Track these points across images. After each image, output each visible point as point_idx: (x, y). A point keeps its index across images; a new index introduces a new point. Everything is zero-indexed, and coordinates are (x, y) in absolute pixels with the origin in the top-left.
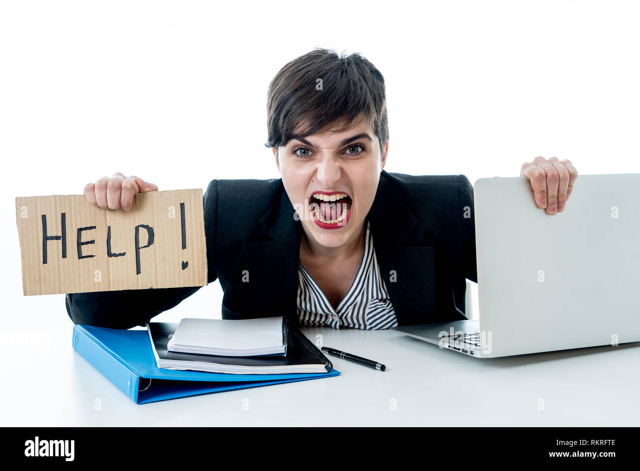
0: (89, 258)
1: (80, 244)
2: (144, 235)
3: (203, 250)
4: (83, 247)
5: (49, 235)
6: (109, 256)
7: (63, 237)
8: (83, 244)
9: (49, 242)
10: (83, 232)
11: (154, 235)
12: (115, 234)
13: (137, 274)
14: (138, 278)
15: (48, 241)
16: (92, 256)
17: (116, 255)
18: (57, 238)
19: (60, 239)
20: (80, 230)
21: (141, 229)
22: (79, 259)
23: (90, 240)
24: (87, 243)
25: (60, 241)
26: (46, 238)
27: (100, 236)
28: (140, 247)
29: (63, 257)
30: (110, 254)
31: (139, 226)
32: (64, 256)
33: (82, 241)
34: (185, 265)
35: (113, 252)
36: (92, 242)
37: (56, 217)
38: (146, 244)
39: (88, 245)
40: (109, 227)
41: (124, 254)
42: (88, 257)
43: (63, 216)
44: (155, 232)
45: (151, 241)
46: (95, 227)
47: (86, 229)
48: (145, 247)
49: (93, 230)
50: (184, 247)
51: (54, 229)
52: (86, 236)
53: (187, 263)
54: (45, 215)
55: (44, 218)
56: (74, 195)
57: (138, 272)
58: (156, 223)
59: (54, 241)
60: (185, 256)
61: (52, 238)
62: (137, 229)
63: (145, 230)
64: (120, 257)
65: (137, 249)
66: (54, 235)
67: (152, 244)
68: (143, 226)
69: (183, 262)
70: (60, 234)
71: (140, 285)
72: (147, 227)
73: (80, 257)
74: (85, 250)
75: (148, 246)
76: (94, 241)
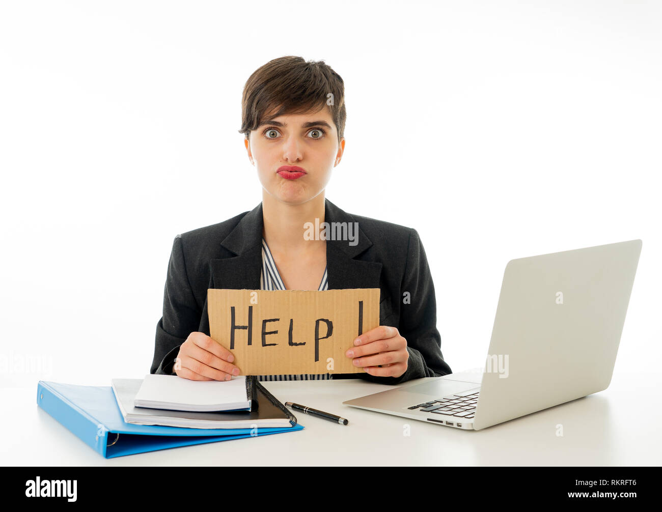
0: (271, 346)
1: (264, 334)
2: (323, 328)
4: (267, 336)
5: (236, 324)
7: (250, 328)
8: (267, 333)
9: (236, 331)
10: (268, 324)
11: (333, 327)
12: (297, 326)
13: (316, 361)
14: (316, 365)
15: (235, 330)
16: (275, 345)
17: (296, 344)
18: (244, 328)
19: (246, 329)
20: (265, 322)
21: (320, 322)
23: (273, 330)
24: (271, 333)
25: (247, 331)
26: (234, 327)
28: (319, 338)
29: (248, 345)
30: (291, 344)
31: (319, 320)
32: (250, 343)
33: (266, 331)
35: (294, 341)
36: (276, 332)
37: (244, 309)
38: (326, 336)
39: (272, 335)
40: (292, 320)
41: (304, 344)
42: (271, 344)
43: (251, 308)
44: (334, 325)
45: (330, 333)
46: (279, 319)
47: (270, 321)
48: (323, 338)
49: (277, 321)
51: (241, 320)
52: (270, 327)
54: (234, 307)
55: (233, 309)
57: (317, 359)
58: (335, 317)
59: (241, 330)
61: (239, 328)
62: (317, 322)
63: (325, 324)
64: (300, 346)
65: (317, 339)
66: (241, 325)
67: (331, 335)
68: (323, 320)
70: (247, 324)
71: (317, 371)
72: (327, 321)
73: (264, 345)
74: (269, 339)
75: (327, 337)
76: (277, 331)
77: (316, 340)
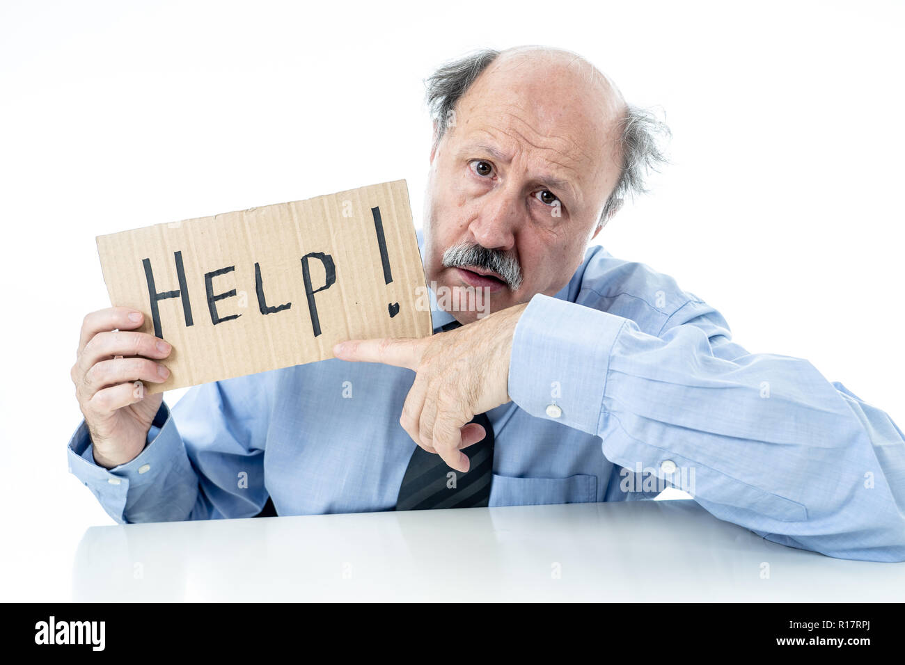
0: (230, 321)
1: (212, 299)
2: (318, 271)
3: (422, 279)
4: (218, 304)
5: (158, 291)
6: (263, 314)
7: (183, 293)
8: (218, 298)
9: (160, 303)
10: (215, 279)
11: (334, 267)
12: (269, 275)
13: (316, 335)
14: (317, 343)
15: (158, 302)
16: (235, 317)
17: (274, 310)
18: (173, 294)
19: (179, 296)
20: (209, 276)
21: (309, 259)
22: (214, 324)
23: (227, 291)
24: (224, 296)
25: (179, 299)
26: (155, 297)
27: (242, 281)
28: (314, 290)
29: (187, 325)
30: (265, 310)
31: (307, 256)
32: (189, 322)
33: (216, 293)
34: (394, 310)
35: (269, 305)
36: (232, 293)
37: (167, 260)
38: (324, 284)
39: (226, 299)
40: (257, 265)
41: (288, 306)
42: (228, 318)
43: (178, 256)
44: (336, 261)
45: (331, 279)
46: (233, 267)
47: (219, 272)
48: (321, 289)
49: (231, 272)
50: (388, 279)
51: (166, 281)
52: (221, 285)
53: (397, 305)
54: (148, 259)
55: (147, 263)
56: (191, 220)
57: (317, 331)
58: (334, 246)
59: (170, 300)
60: (392, 294)
61: (165, 296)
62: (304, 261)
63: (319, 261)
64: (282, 311)
65: (310, 294)
66: (167, 290)
67: (334, 282)
68: (314, 255)
69: (390, 304)
70: (177, 287)
71: (322, 353)
72: (320, 256)
73: (216, 320)
74: (223, 308)
75: (327, 286)
76: (235, 290)
77: (308, 295)
